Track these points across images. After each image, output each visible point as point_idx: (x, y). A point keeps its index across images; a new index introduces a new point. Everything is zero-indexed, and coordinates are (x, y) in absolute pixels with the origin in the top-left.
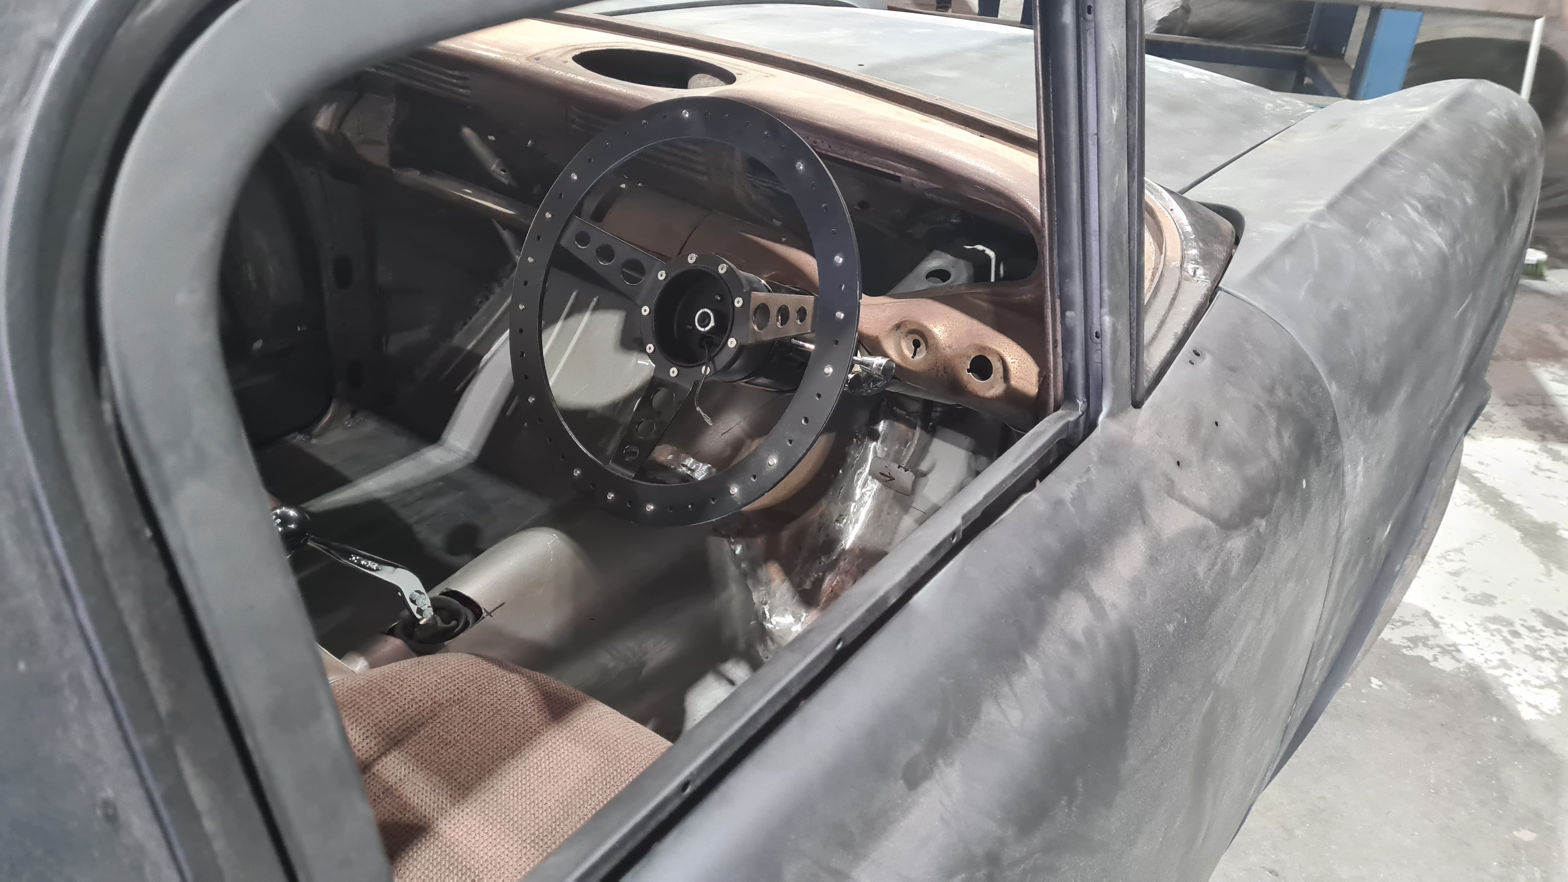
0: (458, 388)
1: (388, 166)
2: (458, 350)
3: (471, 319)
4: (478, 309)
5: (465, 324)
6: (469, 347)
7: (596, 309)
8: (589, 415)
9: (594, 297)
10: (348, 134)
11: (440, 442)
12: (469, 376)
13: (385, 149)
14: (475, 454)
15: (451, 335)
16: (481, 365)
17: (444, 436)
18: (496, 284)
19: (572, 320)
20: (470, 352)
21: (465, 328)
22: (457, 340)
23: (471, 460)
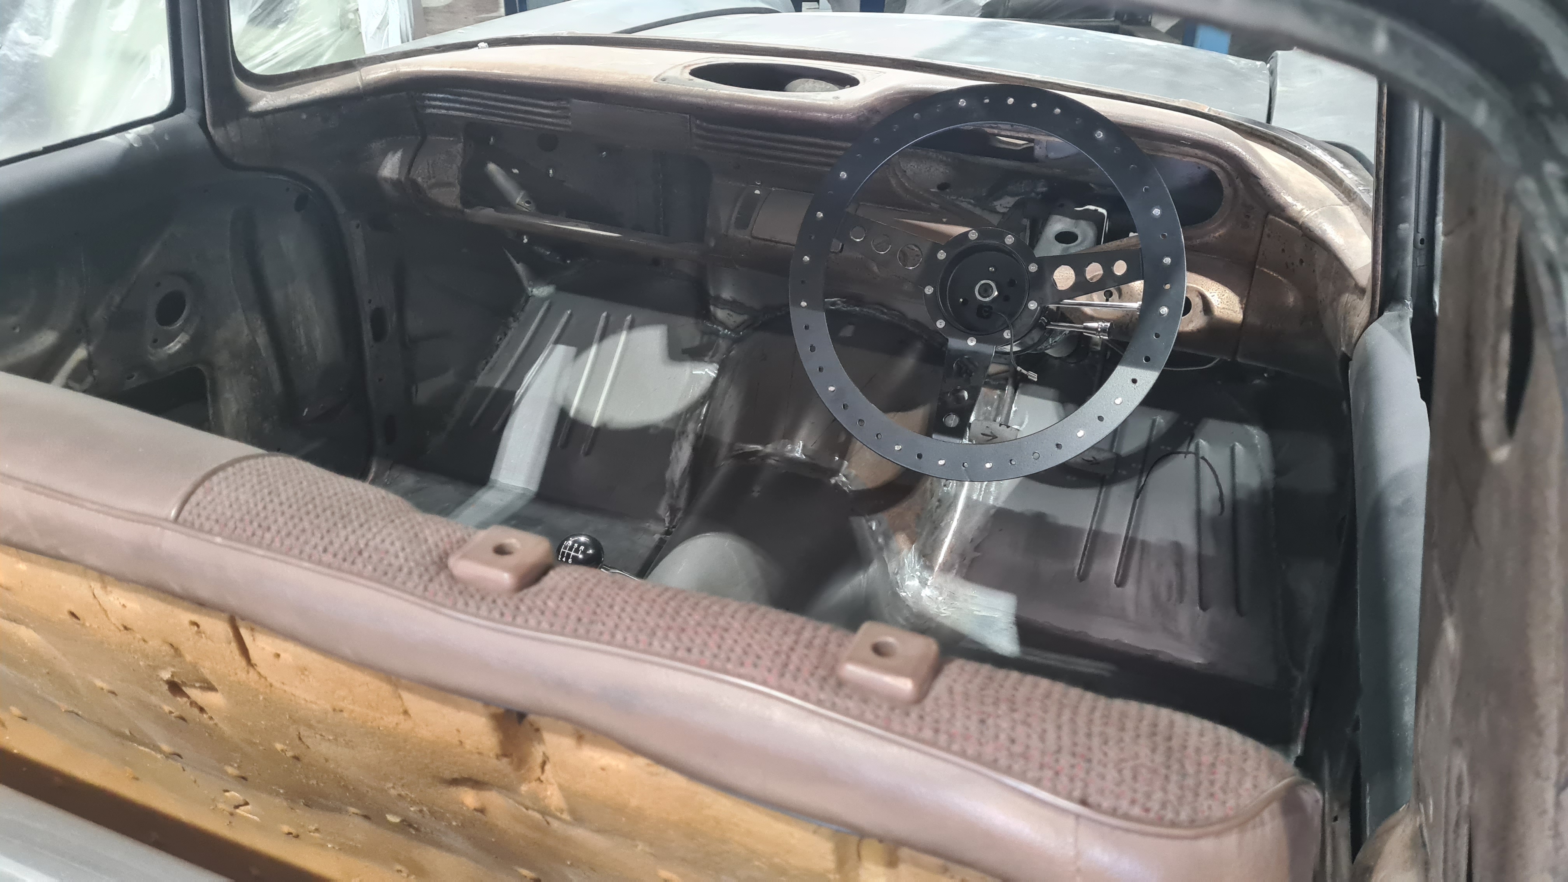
0: (495, 428)
1: (460, 206)
2: (486, 390)
3: (492, 357)
4: (498, 346)
5: (487, 363)
6: (497, 385)
7: (632, 327)
8: (651, 431)
9: (626, 316)
10: (420, 180)
11: (490, 484)
12: (504, 414)
13: (457, 190)
14: (534, 487)
15: (475, 378)
16: (516, 401)
17: (493, 476)
18: (511, 319)
19: (608, 342)
20: (499, 391)
21: (487, 368)
22: (481, 381)
23: (531, 495)
